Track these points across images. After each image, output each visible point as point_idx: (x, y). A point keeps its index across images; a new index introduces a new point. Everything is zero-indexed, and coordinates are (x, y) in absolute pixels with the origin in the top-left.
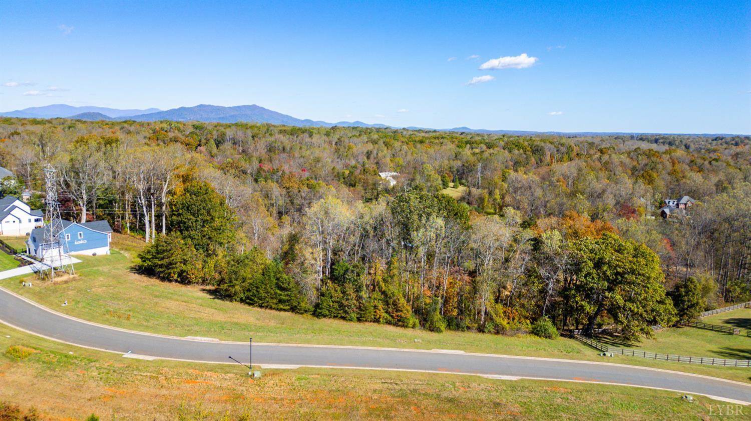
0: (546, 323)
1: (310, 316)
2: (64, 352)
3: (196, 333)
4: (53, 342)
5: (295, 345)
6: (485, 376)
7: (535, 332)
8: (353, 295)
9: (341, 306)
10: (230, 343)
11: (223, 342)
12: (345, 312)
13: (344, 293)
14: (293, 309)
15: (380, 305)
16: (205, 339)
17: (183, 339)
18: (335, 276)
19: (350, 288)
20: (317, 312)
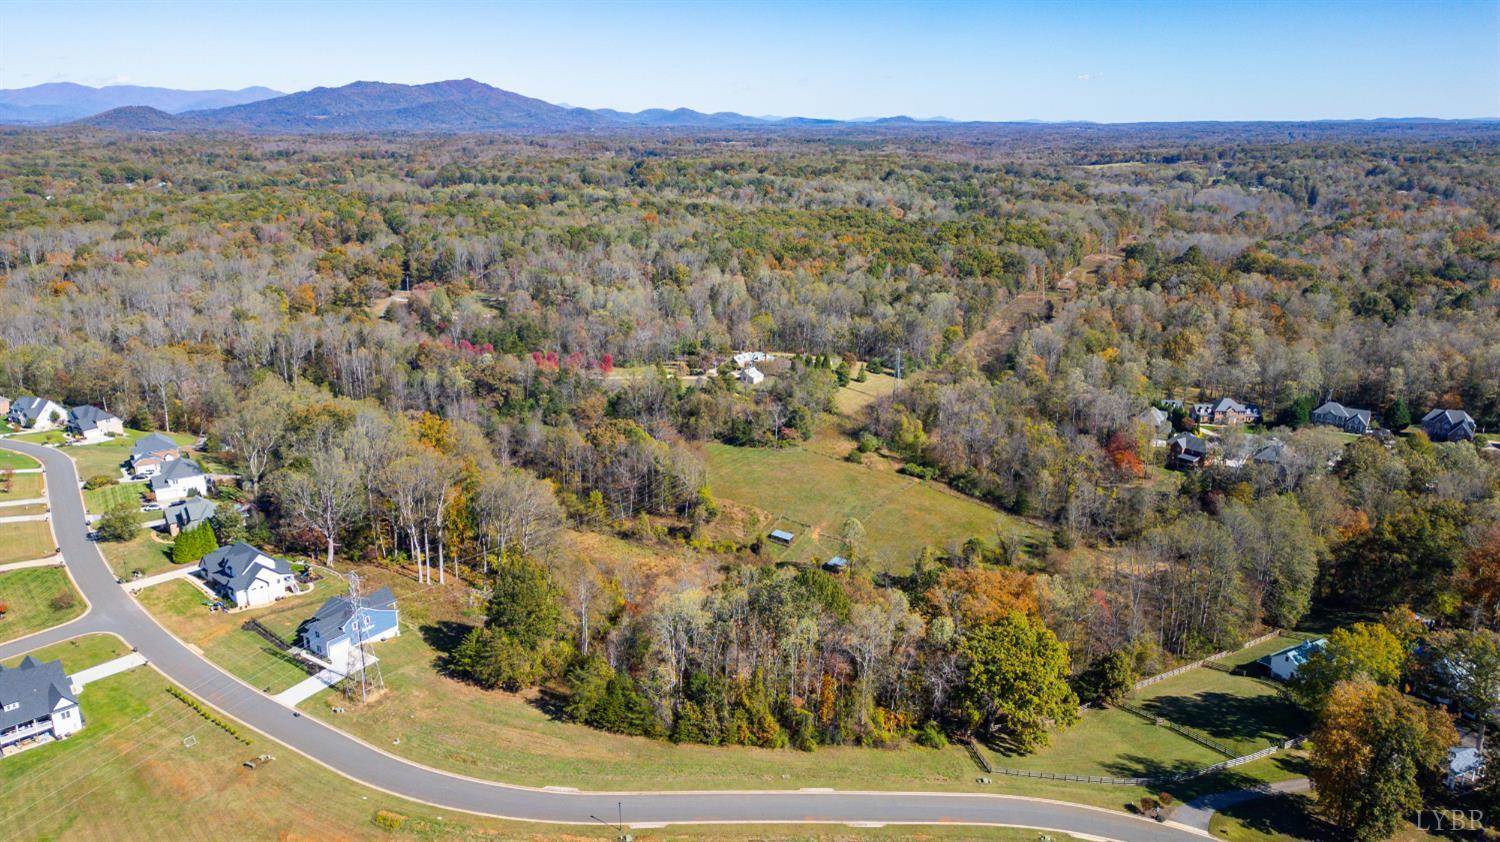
0: (932, 729)
1: (666, 742)
2: (432, 817)
3: (552, 782)
4: (414, 803)
5: (657, 793)
6: (851, 824)
7: (920, 741)
8: (714, 716)
9: (702, 729)
10: (591, 793)
11: (585, 793)
12: (707, 736)
13: (703, 713)
14: (647, 733)
15: (744, 725)
16: (563, 789)
17: (541, 790)
18: (691, 690)
19: (710, 708)
20: (674, 737)
